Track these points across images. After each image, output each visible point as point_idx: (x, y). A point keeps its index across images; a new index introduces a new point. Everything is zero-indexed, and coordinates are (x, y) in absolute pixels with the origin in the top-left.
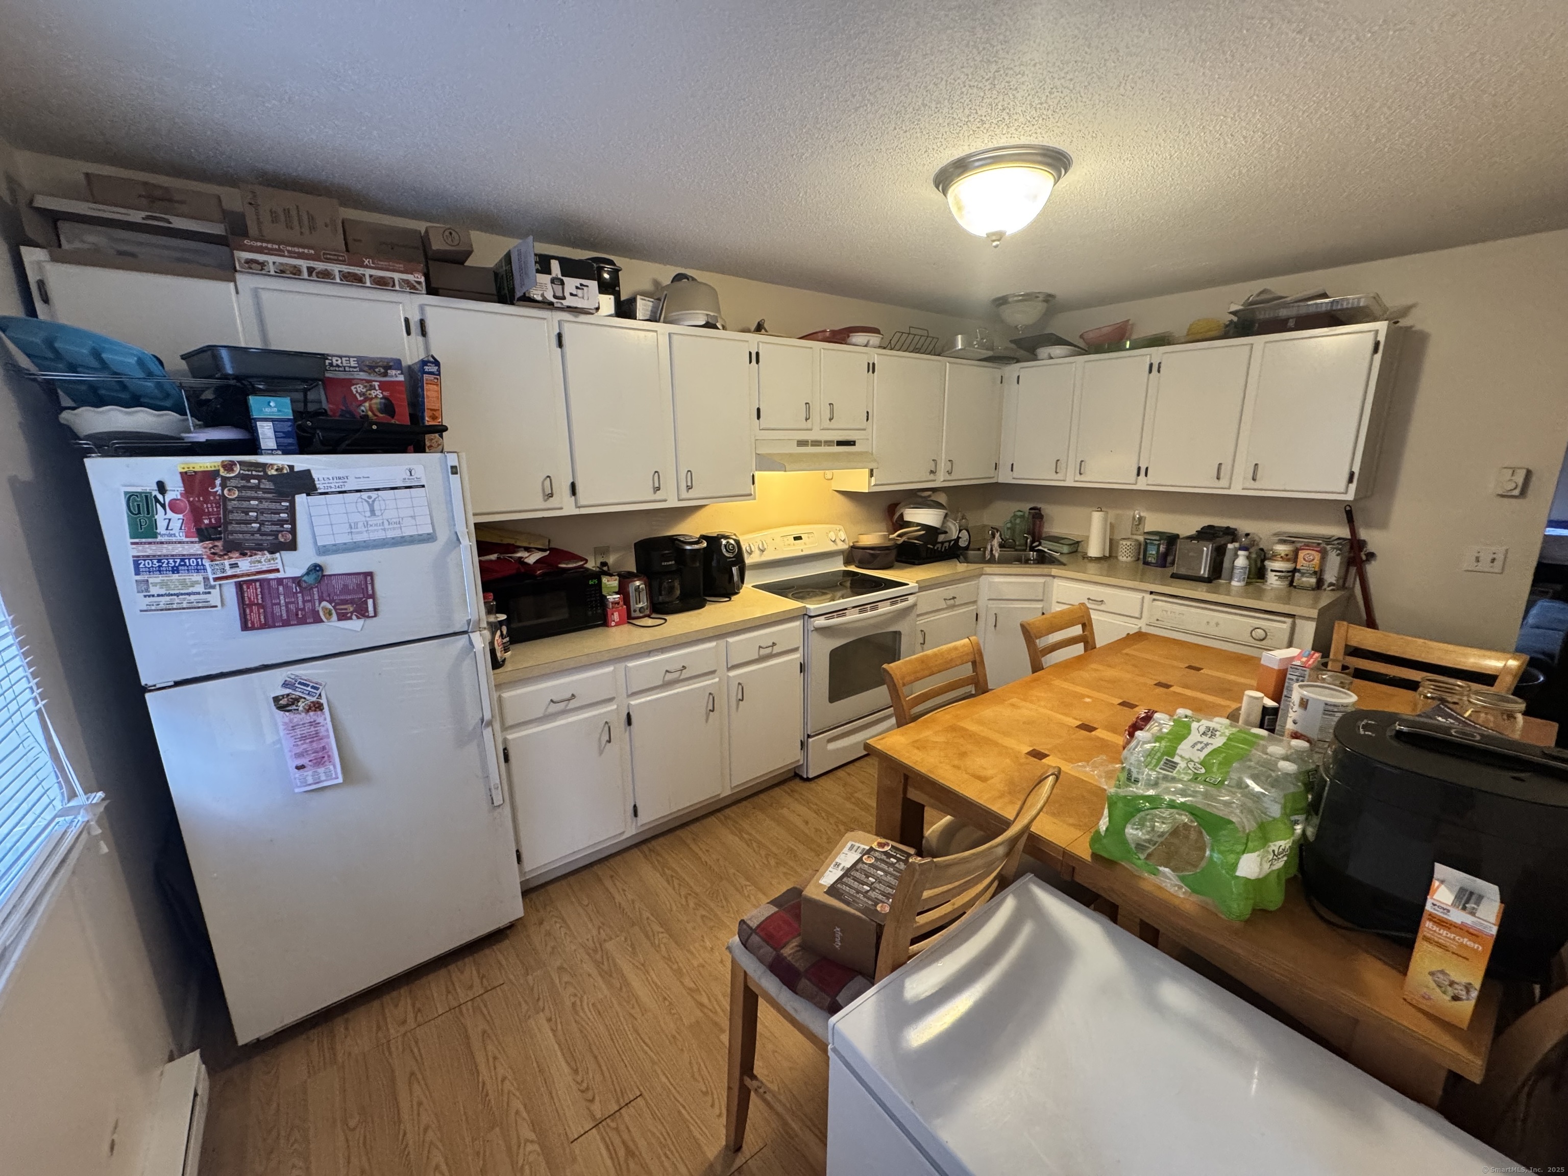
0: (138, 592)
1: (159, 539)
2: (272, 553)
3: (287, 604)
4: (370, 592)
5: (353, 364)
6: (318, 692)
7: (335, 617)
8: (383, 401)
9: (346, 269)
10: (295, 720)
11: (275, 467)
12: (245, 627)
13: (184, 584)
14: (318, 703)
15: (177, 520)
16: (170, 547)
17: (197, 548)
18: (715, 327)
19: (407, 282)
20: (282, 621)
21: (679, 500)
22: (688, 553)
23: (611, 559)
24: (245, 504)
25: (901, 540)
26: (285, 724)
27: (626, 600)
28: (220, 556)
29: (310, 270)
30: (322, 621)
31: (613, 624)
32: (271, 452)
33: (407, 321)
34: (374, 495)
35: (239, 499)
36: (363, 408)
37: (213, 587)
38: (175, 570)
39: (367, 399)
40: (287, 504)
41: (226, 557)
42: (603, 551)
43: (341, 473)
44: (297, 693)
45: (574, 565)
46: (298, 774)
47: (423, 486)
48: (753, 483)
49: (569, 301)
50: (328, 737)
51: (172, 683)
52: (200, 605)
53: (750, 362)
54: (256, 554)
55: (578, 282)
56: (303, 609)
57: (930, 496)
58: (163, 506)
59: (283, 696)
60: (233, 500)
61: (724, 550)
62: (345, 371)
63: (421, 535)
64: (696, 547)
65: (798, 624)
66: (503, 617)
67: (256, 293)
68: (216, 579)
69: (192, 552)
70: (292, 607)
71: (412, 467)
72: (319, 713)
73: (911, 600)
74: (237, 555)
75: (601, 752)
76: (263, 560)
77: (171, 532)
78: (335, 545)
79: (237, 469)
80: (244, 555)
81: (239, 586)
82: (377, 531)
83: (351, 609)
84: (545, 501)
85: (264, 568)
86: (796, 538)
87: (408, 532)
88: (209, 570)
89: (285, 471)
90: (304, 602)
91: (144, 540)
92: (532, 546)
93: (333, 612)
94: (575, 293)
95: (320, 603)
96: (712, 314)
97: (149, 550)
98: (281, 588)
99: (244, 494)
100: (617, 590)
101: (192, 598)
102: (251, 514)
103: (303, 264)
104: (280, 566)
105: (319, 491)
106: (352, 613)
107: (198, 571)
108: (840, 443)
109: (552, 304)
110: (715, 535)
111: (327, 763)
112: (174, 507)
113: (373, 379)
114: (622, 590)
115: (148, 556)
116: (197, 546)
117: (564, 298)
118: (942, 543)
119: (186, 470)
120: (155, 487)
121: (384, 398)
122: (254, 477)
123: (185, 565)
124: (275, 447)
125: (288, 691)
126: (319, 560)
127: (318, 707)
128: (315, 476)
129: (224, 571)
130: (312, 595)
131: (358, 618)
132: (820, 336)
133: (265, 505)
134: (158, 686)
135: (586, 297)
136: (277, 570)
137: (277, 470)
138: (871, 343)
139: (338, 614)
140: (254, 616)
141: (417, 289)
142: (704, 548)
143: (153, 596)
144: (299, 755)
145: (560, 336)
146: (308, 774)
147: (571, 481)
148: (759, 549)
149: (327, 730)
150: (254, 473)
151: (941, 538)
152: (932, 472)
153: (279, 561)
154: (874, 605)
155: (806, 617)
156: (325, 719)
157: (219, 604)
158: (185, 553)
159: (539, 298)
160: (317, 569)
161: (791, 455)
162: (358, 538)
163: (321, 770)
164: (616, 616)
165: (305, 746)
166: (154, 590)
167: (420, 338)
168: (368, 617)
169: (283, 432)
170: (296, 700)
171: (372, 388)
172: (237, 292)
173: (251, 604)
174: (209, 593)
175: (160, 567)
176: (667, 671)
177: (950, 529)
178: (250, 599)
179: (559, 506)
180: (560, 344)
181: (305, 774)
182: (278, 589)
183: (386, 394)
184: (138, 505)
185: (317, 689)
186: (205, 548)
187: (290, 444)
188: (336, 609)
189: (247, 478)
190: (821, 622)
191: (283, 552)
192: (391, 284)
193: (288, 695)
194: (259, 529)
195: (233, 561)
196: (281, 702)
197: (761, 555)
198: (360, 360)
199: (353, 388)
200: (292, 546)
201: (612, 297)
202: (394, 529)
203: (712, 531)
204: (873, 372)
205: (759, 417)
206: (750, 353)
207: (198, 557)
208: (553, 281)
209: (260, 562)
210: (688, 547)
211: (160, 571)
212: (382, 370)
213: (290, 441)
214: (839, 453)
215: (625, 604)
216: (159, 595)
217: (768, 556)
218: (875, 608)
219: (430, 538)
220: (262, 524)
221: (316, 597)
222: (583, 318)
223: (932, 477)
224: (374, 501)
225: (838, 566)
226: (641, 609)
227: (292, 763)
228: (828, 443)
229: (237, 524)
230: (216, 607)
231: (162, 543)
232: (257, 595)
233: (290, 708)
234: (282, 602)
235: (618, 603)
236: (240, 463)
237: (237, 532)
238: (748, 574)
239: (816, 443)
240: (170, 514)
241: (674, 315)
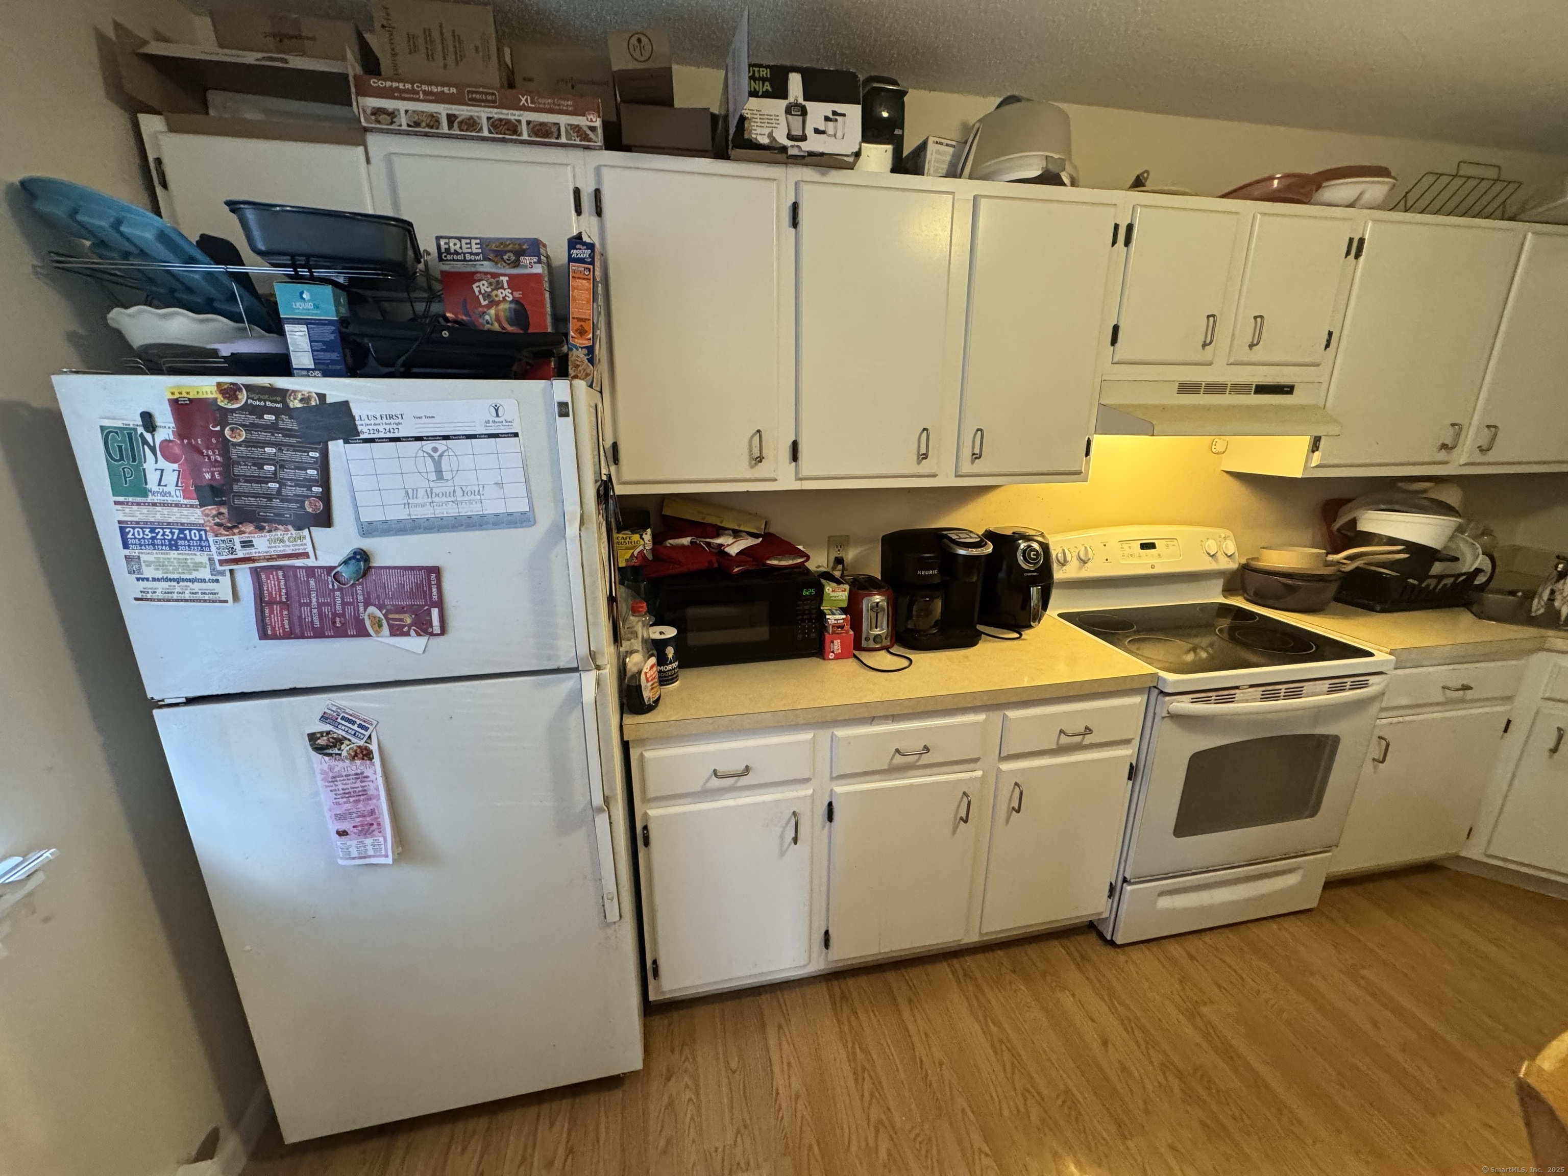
0: (130, 573)
1: (150, 498)
2: (299, 528)
3: (320, 605)
4: (435, 598)
5: (475, 249)
6: (367, 734)
7: (386, 629)
8: (513, 306)
9: (496, 113)
10: (337, 769)
11: (300, 396)
12: (264, 635)
13: (184, 564)
14: (366, 748)
15: (171, 470)
16: (166, 511)
17: (196, 515)
18: (1059, 182)
19: (577, 129)
20: (314, 629)
21: (957, 476)
22: (961, 560)
23: (850, 555)
24: (257, 452)
25: (1350, 566)
26: (323, 772)
27: (856, 623)
28: (228, 529)
29: (451, 118)
30: (369, 635)
31: (832, 656)
32: (306, 373)
33: (577, 192)
34: (441, 445)
35: (247, 443)
36: (487, 317)
37: (222, 573)
38: (173, 545)
39: (493, 303)
40: (317, 455)
41: (236, 531)
42: (839, 542)
43: (395, 408)
44: (340, 732)
45: (791, 562)
46: (339, 841)
47: (516, 435)
48: (1087, 453)
49: (813, 144)
50: (378, 797)
51: (184, 700)
52: (207, 597)
53: (1114, 242)
54: (276, 529)
55: (829, 108)
56: (343, 615)
57: (1425, 491)
58: (153, 450)
59: (322, 733)
60: (240, 445)
61: (1020, 558)
62: (465, 260)
63: (510, 514)
64: (975, 552)
65: (1137, 700)
66: (670, 632)
67: (388, 159)
68: (222, 562)
69: (193, 519)
70: (326, 610)
71: (498, 402)
72: (368, 762)
73: (1376, 685)
74: (250, 528)
75: (782, 853)
76: (286, 538)
77: (166, 489)
78: (385, 522)
79: (243, 396)
80: (261, 529)
81: (256, 573)
82: (446, 503)
83: (409, 621)
84: (752, 467)
85: (289, 551)
86: (1144, 546)
87: (491, 508)
88: (213, 548)
89: (313, 403)
90: (344, 604)
91: (130, 499)
92: (742, 528)
93: (384, 622)
94: (822, 128)
95: (365, 610)
96: (1056, 156)
97: (139, 514)
98: (312, 582)
99: (255, 435)
100: (845, 605)
101: (196, 586)
102: (266, 467)
103: (442, 110)
104: (310, 550)
105: (362, 436)
106: (410, 627)
107: (202, 548)
108: (1262, 389)
109: (784, 149)
110: (1009, 533)
111: (376, 833)
112: (167, 451)
113: (502, 271)
114: (852, 607)
115: (137, 523)
116: (198, 511)
117: (803, 138)
118: (1441, 577)
119: (177, 396)
120: (139, 421)
121: (515, 301)
122: (271, 411)
123: (185, 539)
124: (313, 367)
125: (328, 728)
126: (365, 544)
127: (365, 754)
128: (356, 412)
129: (232, 550)
130: (354, 594)
131: (418, 635)
132: (1257, 191)
133: (287, 454)
134: (167, 702)
135: (840, 136)
136: (306, 555)
137: (301, 400)
138: (1367, 197)
139: (391, 627)
140: (277, 618)
141: (591, 141)
142: (989, 555)
143: (147, 579)
144: (340, 817)
145: (795, 209)
146: (352, 843)
147: (794, 439)
148: (1079, 558)
149: (377, 789)
150: (269, 404)
151: (1440, 568)
152: (1444, 446)
153: (308, 540)
154: (1295, 688)
155: (1155, 692)
156: (375, 773)
157: (230, 598)
158: (184, 521)
159: (765, 140)
160: (361, 557)
161: (1164, 408)
162: (419, 513)
163: (368, 841)
164: (837, 646)
165: (348, 806)
166: (148, 572)
167: (594, 220)
168: (432, 634)
169: (324, 343)
170: (339, 742)
171: (499, 286)
172: (368, 161)
173: (271, 603)
174: (217, 581)
175: (153, 538)
176: (897, 751)
177: (1462, 553)
178: (270, 594)
179: (772, 476)
180: (795, 223)
181: (349, 843)
182: (308, 582)
183: (517, 294)
184: (120, 447)
185: (367, 729)
186: (207, 515)
187: (333, 362)
188: (387, 619)
189: (259, 412)
190: (1183, 705)
191: (312, 529)
192: (555, 135)
193: (328, 733)
194: (279, 491)
195: (245, 537)
196: (319, 741)
197: (1080, 568)
198: (484, 243)
199: (474, 286)
200: (325, 519)
201: (889, 147)
202: (470, 502)
203: (1005, 525)
204: (1357, 256)
205: (1114, 341)
206: (1116, 227)
207: (200, 528)
208: (788, 111)
209: (282, 541)
210: (962, 552)
211: (154, 545)
212: (513, 258)
213: (334, 356)
214: (1259, 407)
215: (852, 628)
216: (154, 579)
217: (1090, 572)
218: (1297, 694)
219: (522, 520)
220: (282, 484)
221: (360, 598)
222: (836, 176)
223: (1443, 456)
224: (441, 456)
225: (1214, 596)
226: (877, 638)
227: (335, 827)
228: (1239, 389)
229: (246, 481)
230: (226, 601)
231: (154, 504)
232: (280, 591)
233: (330, 751)
234: (314, 602)
235: (842, 627)
236: (249, 388)
237: (248, 495)
238: (1054, 596)
239: (1216, 388)
240: (163, 463)
241: (989, 165)
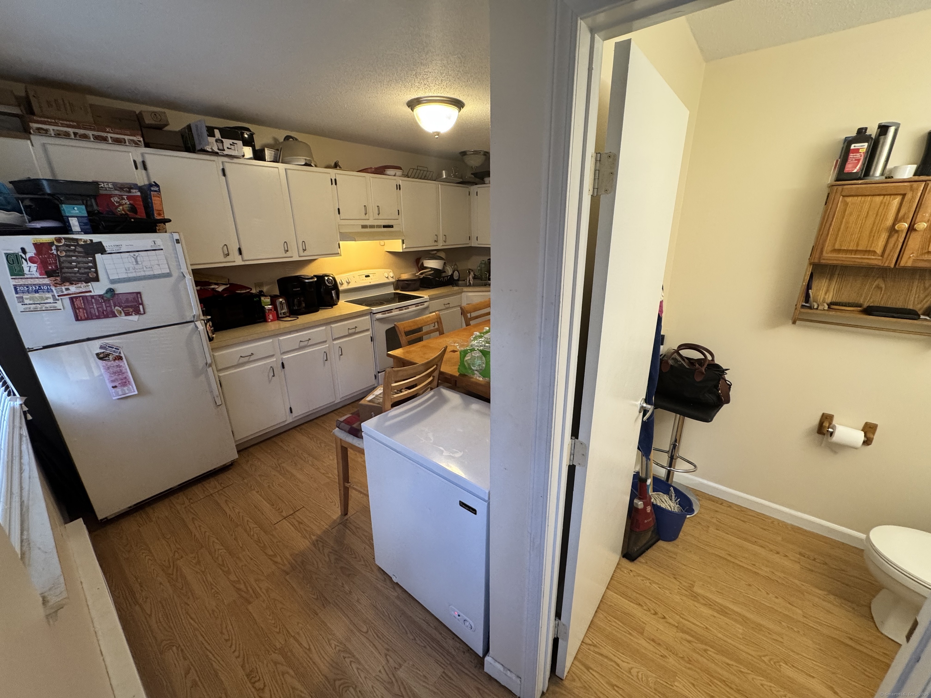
0: (18, 302)
1: (26, 276)
2: (86, 283)
3: (97, 308)
4: (140, 302)
5: (110, 186)
6: (119, 351)
7: (123, 314)
8: (129, 206)
9: (96, 133)
10: (109, 364)
11: (83, 240)
12: (77, 319)
13: (42, 298)
14: (120, 356)
15: (34, 267)
16: (32, 280)
17: (47, 281)
18: (310, 165)
19: (133, 141)
20: (96, 316)
21: (299, 257)
22: (307, 284)
23: (265, 289)
24: (69, 259)
25: (422, 276)
26: (103, 366)
27: (275, 308)
28: (60, 284)
29: (75, 134)
30: (117, 316)
31: (270, 320)
32: (78, 233)
33: (135, 162)
34: (137, 254)
35: (66, 256)
36: (119, 210)
37: (58, 300)
38: (36, 292)
39: (121, 205)
40: (91, 259)
41: (63, 285)
42: (261, 285)
43: (117, 243)
44: (108, 352)
45: (245, 291)
46: (113, 390)
47: (162, 249)
48: (339, 248)
49: (227, 152)
50: (127, 372)
51: (41, 347)
52: (52, 309)
53: (332, 184)
54: (78, 284)
55: (231, 141)
56: (106, 311)
57: (436, 254)
58: (26, 260)
59: (101, 353)
60: (63, 257)
61: (327, 283)
62: (106, 190)
63: (164, 274)
64: (311, 280)
65: (368, 317)
66: (209, 317)
67: (44, 145)
68: (59, 296)
69: (44, 282)
70: (100, 309)
71: (154, 240)
72: (121, 361)
73: (426, 304)
74: (68, 284)
75: (270, 381)
76: (82, 286)
77: (32, 273)
78: (119, 279)
79: (63, 241)
80: (72, 284)
81: (71, 299)
82: (140, 272)
83: (131, 310)
84: (225, 258)
85: (84, 291)
86: (366, 276)
87: (157, 272)
88: (55, 291)
89: (88, 242)
90: (106, 307)
91: (18, 277)
92: (219, 282)
93: (122, 312)
94: (230, 147)
95: (115, 308)
96: (308, 159)
97: (21, 282)
98: (93, 300)
99: (68, 254)
100: (270, 304)
101: (47, 305)
102: (73, 263)
103: (71, 131)
104: (91, 289)
105: (107, 252)
106: (132, 312)
107: (48, 292)
108: (385, 227)
109: (217, 153)
110: (321, 275)
111: (128, 385)
112: (32, 260)
113: (123, 194)
114: (273, 303)
115: (21, 285)
116: (47, 280)
117: (224, 150)
118: (444, 277)
119: (36, 242)
120: (20, 251)
121: (130, 204)
122: (73, 245)
123: (41, 289)
124: (80, 231)
125: (103, 351)
126: (112, 286)
127: (120, 358)
128: (104, 244)
129: (62, 292)
130: (110, 304)
131: (136, 315)
132: (369, 171)
133: (80, 259)
134: (35, 349)
135: (236, 149)
136: (90, 292)
137: (84, 242)
138: (397, 174)
139: (125, 313)
140: (81, 313)
141: (139, 145)
142: (316, 281)
143: (27, 304)
144: (113, 381)
145: (223, 170)
146: (119, 390)
147: (238, 247)
148: (347, 282)
149: (126, 369)
150: (72, 243)
151: (444, 274)
152: (435, 241)
153: (90, 287)
154: (407, 307)
155: (372, 314)
156: (124, 364)
157: (62, 308)
158: (40, 283)
159: (210, 150)
160: (111, 291)
161: (358, 233)
162: (131, 275)
163: (125, 388)
164: (271, 316)
165: (116, 377)
166: (27, 302)
167: (144, 171)
168: (141, 314)
169: (83, 223)
170: (108, 355)
171: (123, 199)
172: (32, 145)
173: (79, 308)
174: (56, 303)
175: (28, 290)
176: (301, 341)
177: (447, 270)
178: (77, 305)
179: (233, 260)
180: (224, 175)
181: (118, 390)
182: (92, 300)
183: (131, 202)
184: (13, 260)
185: (118, 349)
186: (51, 280)
187: (87, 229)
188: (123, 311)
189: (69, 246)
190: (379, 316)
191: (92, 283)
192: (124, 142)
193: (103, 353)
194: (78, 271)
195: (66, 287)
196: (100, 356)
197: (348, 285)
198: (114, 184)
199: (112, 199)
200: (97, 279)
201: (251, 148)
202: (149, 271)
203: (320, 273)
204: (400, 189)
205: (339, 213)
206: (331, 180)
207: (47, 285)
208: (217, 141)
209: (81, 287)
210: (307, 281)
211: (28, 292)
212: (128, 190)
213: (88, 227)
214: (385, 232)
215: (275, 310)
216: (29, 304)
217: (351, 286)
218: (408, 308)
219: (168, 275)
220: (79, 268)
221: (112, 304)
222: (235, 160)
223: (436, 244)
224: (137, 257)
225: (391, 290)
226: (284, 313)
227: (110, 385)
228: (379, 227)
229: (67, 268)
230: (61, 309)
231: (27, 278)
232: (81, 303)
233: (105, 359)
234: (95, 307)
235: (271, 310)
236: (64, 238)
237: (67, 273)
238: (341, 295)
239: (372, 227)
240: (30, 264)
241: (287, 159)
